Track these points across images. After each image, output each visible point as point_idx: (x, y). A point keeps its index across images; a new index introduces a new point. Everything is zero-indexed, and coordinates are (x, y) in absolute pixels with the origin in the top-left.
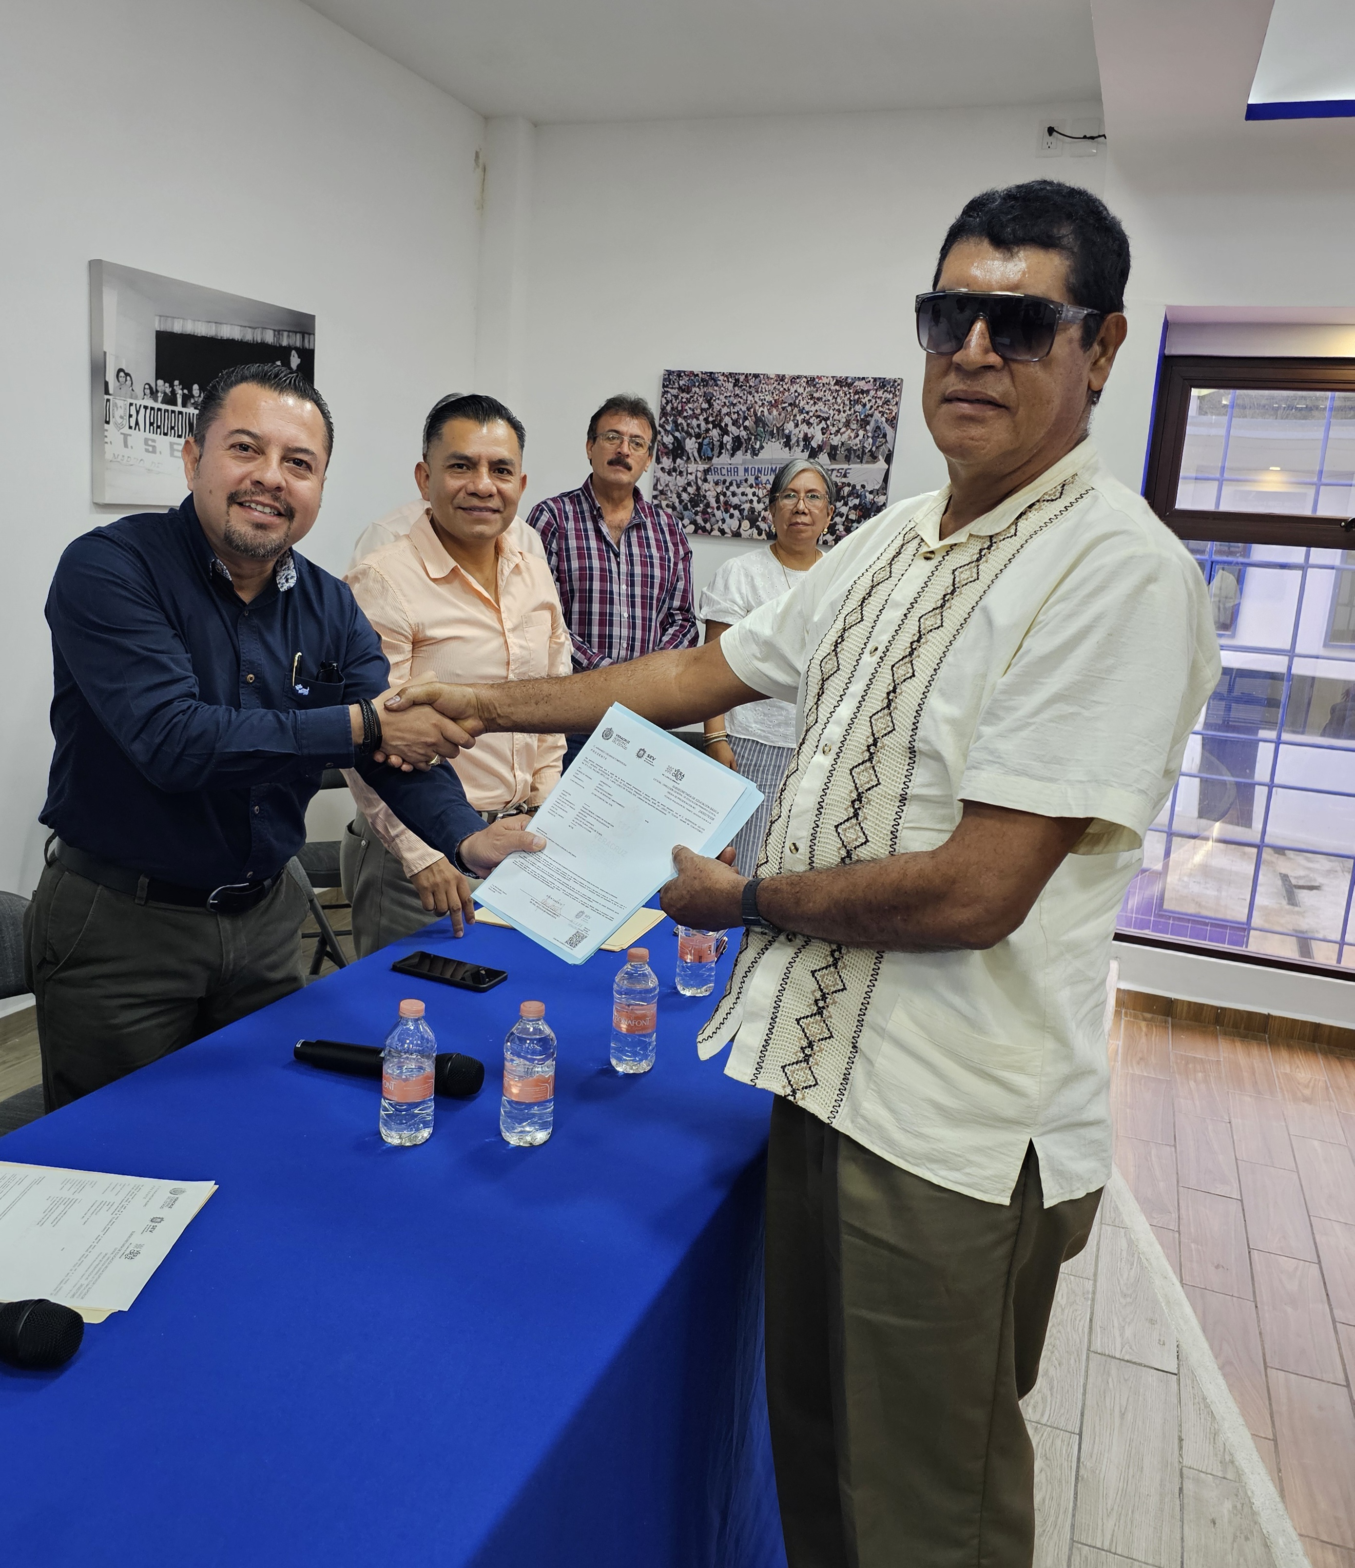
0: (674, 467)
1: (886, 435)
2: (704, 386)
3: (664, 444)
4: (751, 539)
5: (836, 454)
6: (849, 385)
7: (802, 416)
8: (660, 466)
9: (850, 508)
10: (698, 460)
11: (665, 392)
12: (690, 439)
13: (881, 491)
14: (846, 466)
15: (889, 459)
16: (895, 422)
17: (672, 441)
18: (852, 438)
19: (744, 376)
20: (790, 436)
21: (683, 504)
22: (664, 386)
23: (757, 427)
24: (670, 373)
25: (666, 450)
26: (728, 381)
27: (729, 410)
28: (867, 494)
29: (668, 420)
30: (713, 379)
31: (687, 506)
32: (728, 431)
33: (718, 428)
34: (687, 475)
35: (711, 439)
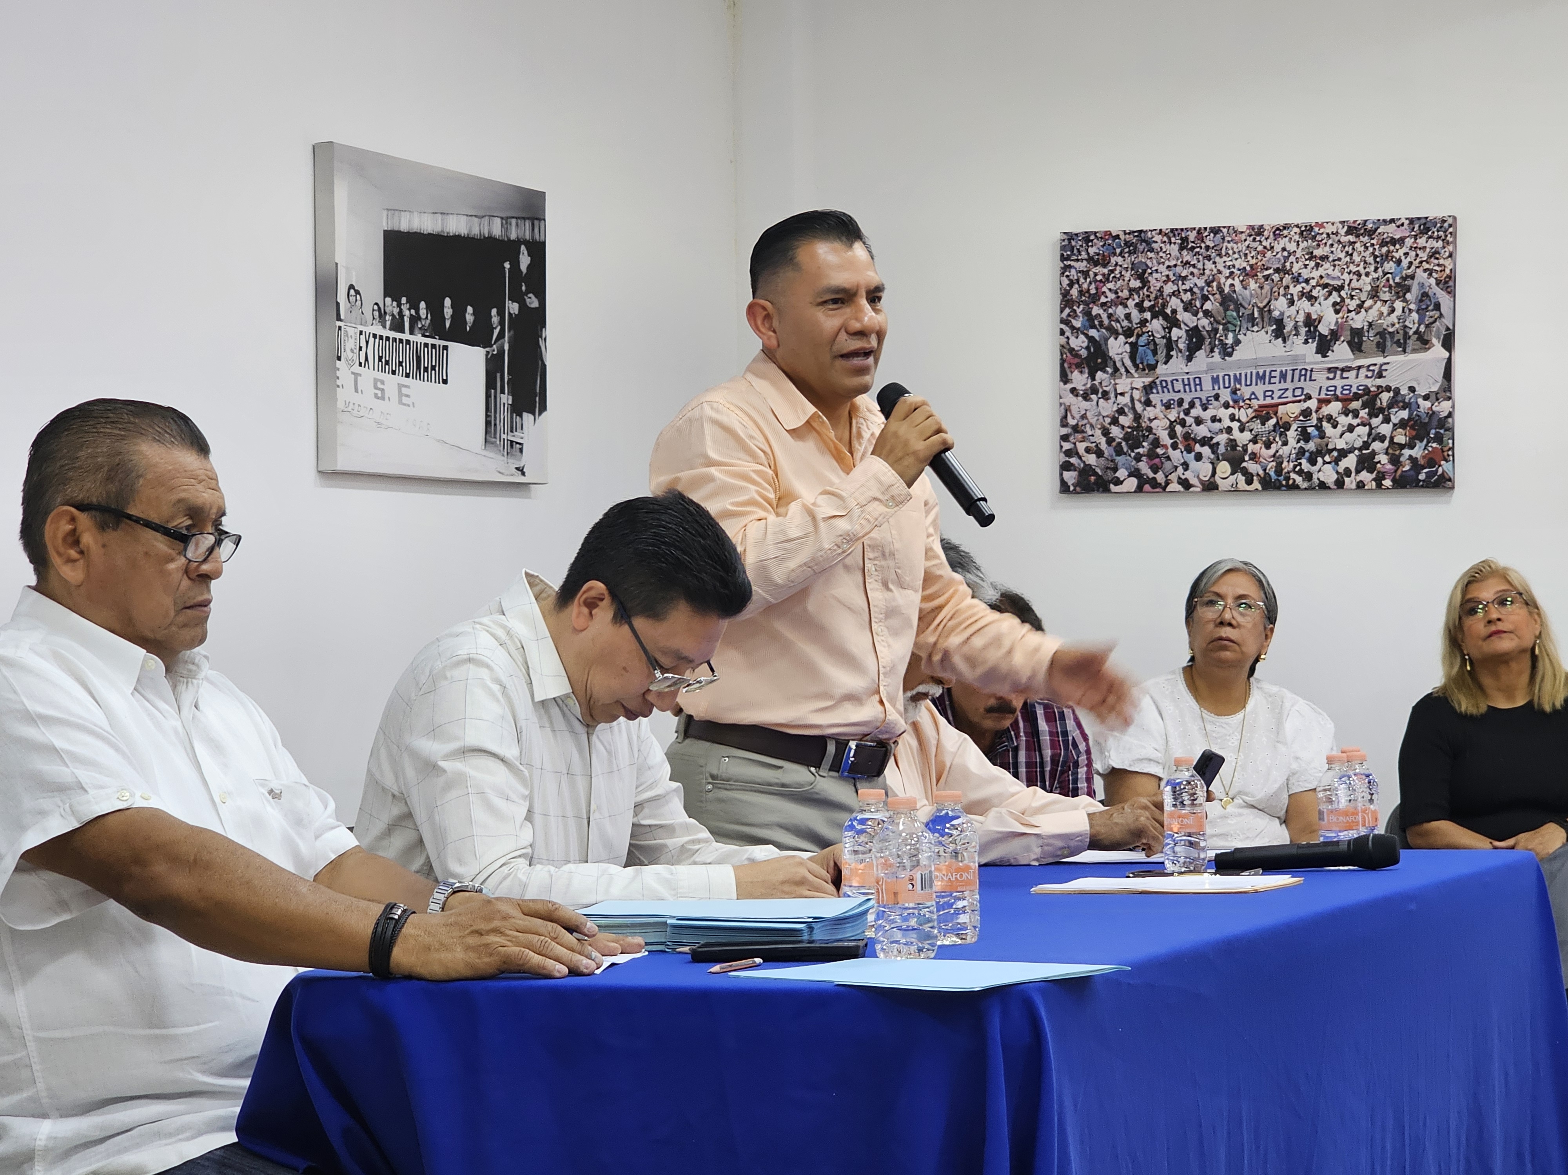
0: (1093, 386)
1: (1439, 304)
2: (1130, 253)
3: (1071, 350)
4: (1235, 490)
5: (1361, 342)
6: (1371, 233)
7: (1299, 288)
8: (1069, 386)
9: (1395, 425)
10: (1133, 371)
11: (1067, 268)
12: (1116, 339)
13: (1442, 394)
14: (1380, 360)
15: (1448, 342)
16: (1451, 283)
17: (1085, 344)
18: (1385, 314)
19: (1195, 232)
20: (1282, 319)
21: (1114, 444)
22: (1063, 258)
23: (1226, 309)
24: (1071, 237)
25: (1077, 360)
26: (1170, 243)
27: (1175, 288)
28: (1420, 401)
29: (1075, 311)
30: (1144, 241)
31: (1122, 448)
32: (1178, 320)
33: (1161, 318)
34: (1116, 397)
35: (1149, 336)
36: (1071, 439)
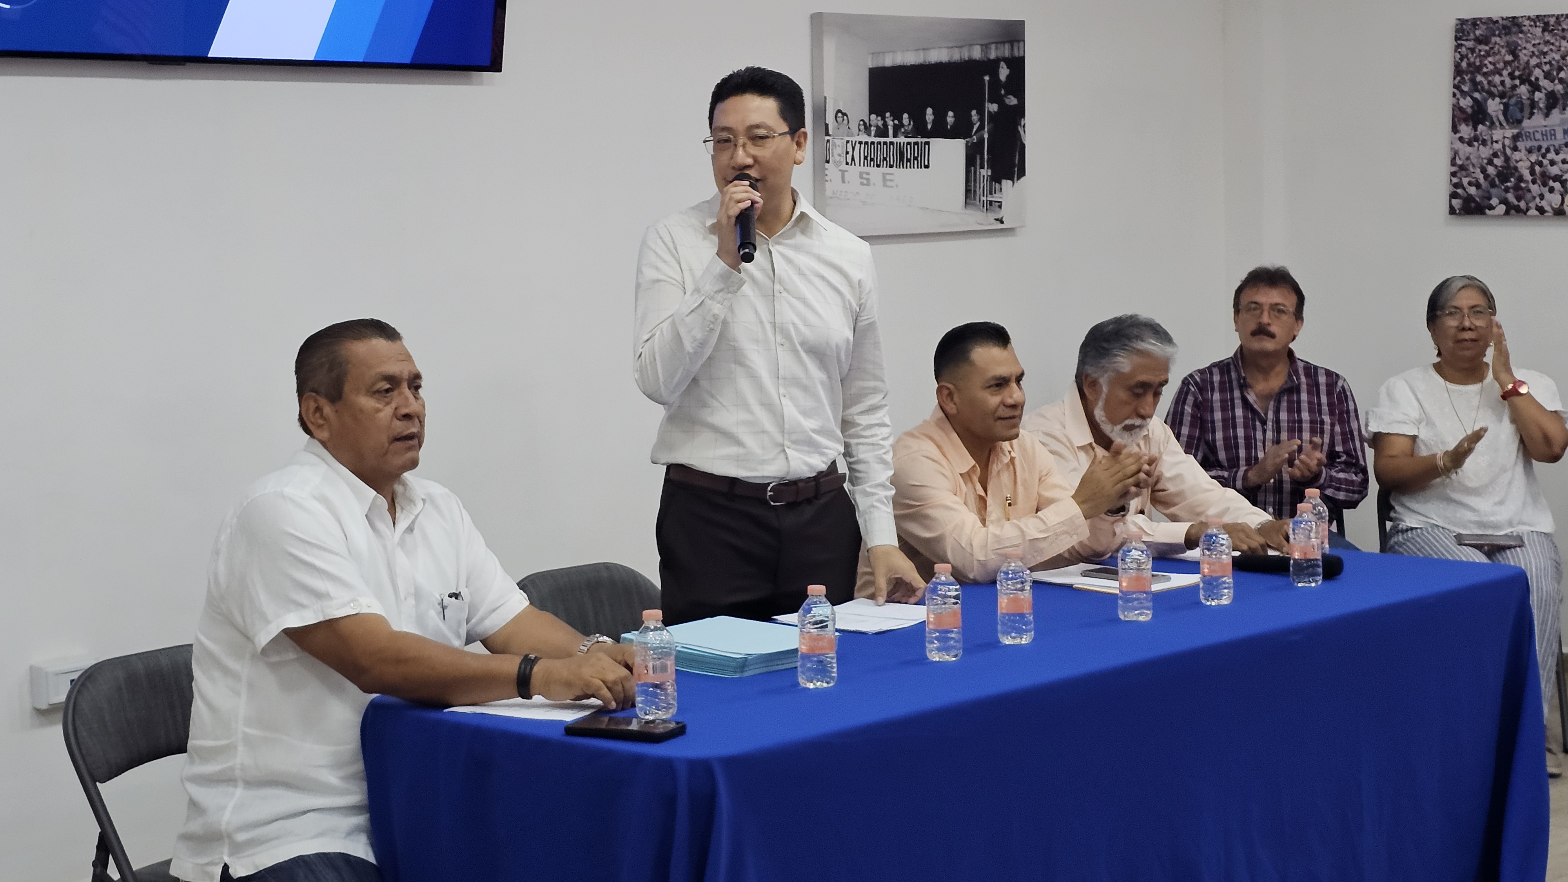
0: (1476, 135)
2: (1506, 34)
3: (1461, 108)
8: (1458, 136)
10: (1505, 124)
11: (1459, 46)
12: (1493, 99)
17: (1471, 104)
19: (1554, 18)
21: (1490, 179)
22: (1457, 39)
24: (1463, 22)
25: (1464, 116)
26: (1536, 26)
27: (1538, 61)
29: (1464, 80)
30: (1516, 25)
31: (1495, 181)
32: (1540, 85)
33: (1527, 84)
34: (1492, 143)
35: (1518, 98)
36: (1459, 175)
